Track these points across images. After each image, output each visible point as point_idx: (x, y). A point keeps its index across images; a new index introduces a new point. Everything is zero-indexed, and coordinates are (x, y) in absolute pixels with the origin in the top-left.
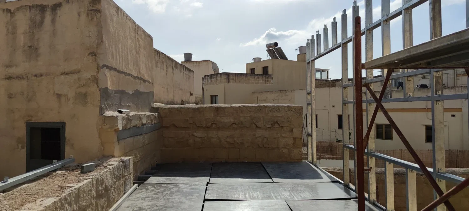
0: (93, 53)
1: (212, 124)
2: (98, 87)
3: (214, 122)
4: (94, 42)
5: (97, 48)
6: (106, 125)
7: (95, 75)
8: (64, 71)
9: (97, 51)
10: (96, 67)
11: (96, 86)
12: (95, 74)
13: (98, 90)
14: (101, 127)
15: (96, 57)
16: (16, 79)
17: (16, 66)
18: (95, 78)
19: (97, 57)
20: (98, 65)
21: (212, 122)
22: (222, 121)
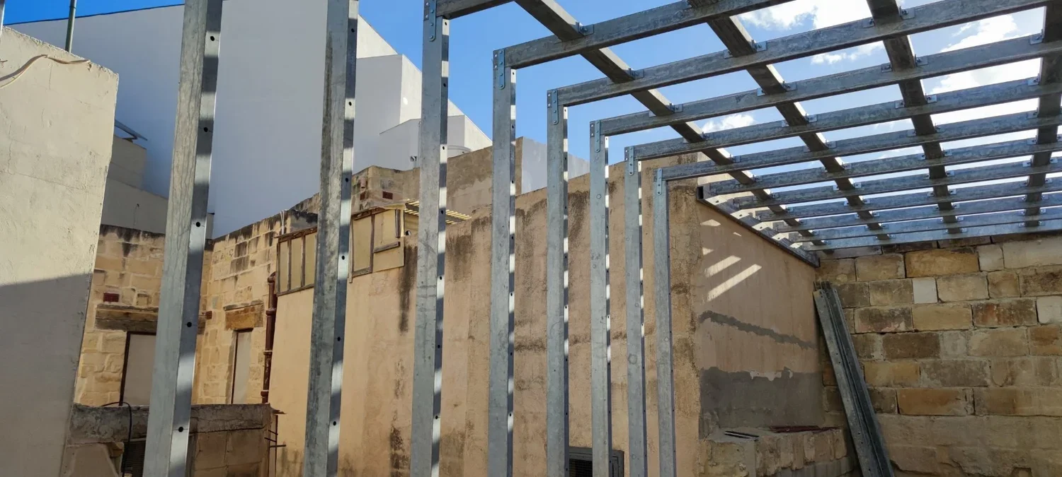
0: (680, 285)
1: (1016, 468)
2: (694, 366)
3: (1022, 465)
4: (682, 261)
5: (690, 273)
6: (717, 464)
7: (686, 339)
8: (619, 330)
9: (689, 281)
10: (689, 319)
11: (688, 364)
12: (686, 335)
13: (693, 375)
14: (705, 469)
15: (687, 296)
16: (529, 350)
17: (531, 322)
18: (687, 345)
19: (690, 294)
20: (693, 315)
21: (1017, 465)
22: (1050, 461)
